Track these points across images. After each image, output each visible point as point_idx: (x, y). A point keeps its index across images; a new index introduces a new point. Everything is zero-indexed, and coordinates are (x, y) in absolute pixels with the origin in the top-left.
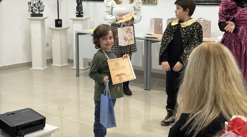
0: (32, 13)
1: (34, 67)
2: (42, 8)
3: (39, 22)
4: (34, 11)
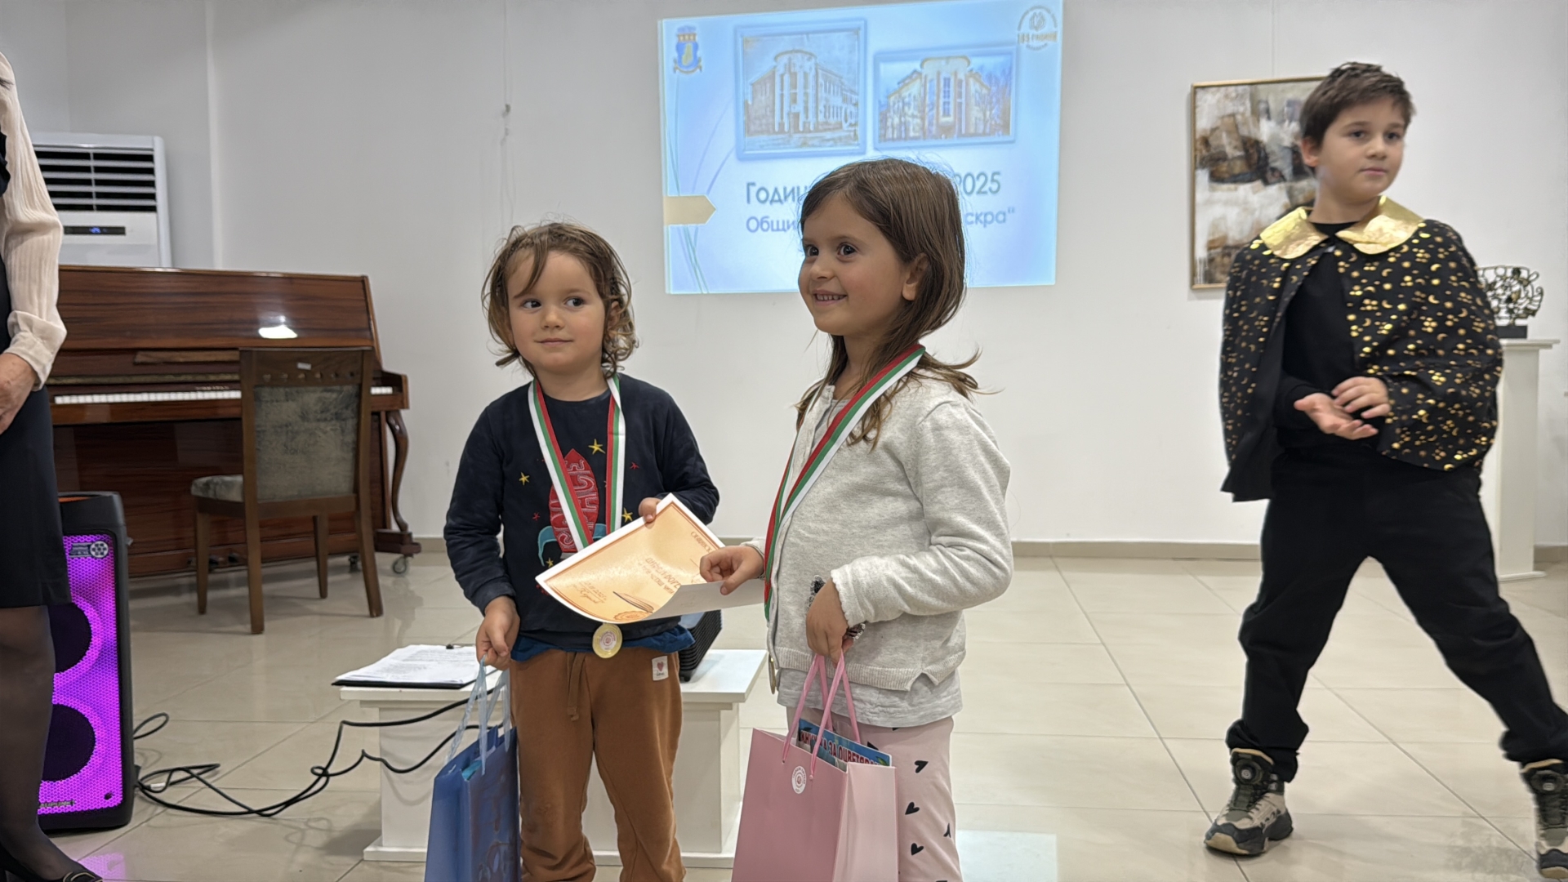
2: (1531, 300)
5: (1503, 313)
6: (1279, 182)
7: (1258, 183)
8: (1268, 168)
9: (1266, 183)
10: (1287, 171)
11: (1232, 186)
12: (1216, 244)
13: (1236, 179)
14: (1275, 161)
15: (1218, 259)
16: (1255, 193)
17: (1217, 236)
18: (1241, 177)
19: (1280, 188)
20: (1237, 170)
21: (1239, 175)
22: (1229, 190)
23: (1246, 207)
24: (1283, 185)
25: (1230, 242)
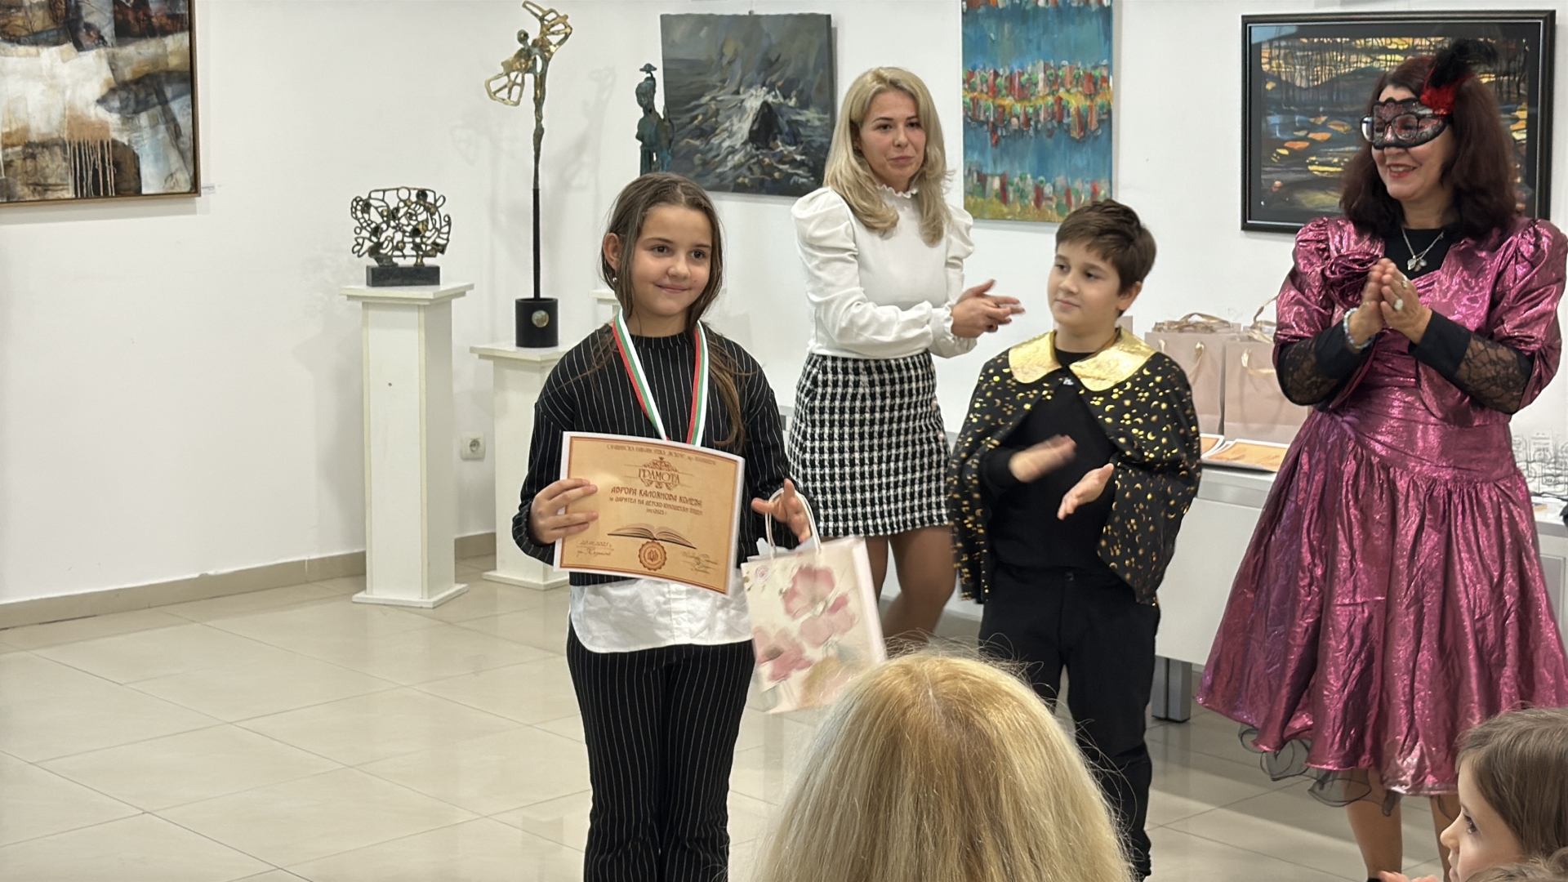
0: (374, 263)
1: (378, 590)
2: (439, 231)
3: (415, 316)
4: (386, 250)
5: (408, 250)
6: (97, 46)
7: (69, 47)
8: (82, 25)
9: (79, 47)
10: (108, 31)
11: (32, 50)
12: (14, 140)
13: (37, 39)
14: (88, 14)
15: (18, 163)
16: (64, 61)
17: (14, 127)
18: (45, 35)
19: (100, 56)
20: (38, 25)
21: (41, 32)
22: (28, 55)
23: (53, 83)
24: (102, 51)
25: (34, 137)
